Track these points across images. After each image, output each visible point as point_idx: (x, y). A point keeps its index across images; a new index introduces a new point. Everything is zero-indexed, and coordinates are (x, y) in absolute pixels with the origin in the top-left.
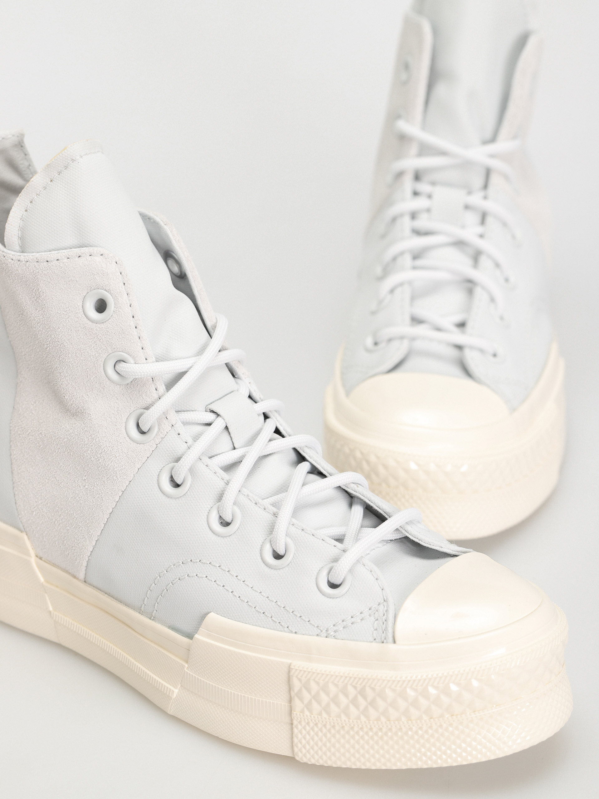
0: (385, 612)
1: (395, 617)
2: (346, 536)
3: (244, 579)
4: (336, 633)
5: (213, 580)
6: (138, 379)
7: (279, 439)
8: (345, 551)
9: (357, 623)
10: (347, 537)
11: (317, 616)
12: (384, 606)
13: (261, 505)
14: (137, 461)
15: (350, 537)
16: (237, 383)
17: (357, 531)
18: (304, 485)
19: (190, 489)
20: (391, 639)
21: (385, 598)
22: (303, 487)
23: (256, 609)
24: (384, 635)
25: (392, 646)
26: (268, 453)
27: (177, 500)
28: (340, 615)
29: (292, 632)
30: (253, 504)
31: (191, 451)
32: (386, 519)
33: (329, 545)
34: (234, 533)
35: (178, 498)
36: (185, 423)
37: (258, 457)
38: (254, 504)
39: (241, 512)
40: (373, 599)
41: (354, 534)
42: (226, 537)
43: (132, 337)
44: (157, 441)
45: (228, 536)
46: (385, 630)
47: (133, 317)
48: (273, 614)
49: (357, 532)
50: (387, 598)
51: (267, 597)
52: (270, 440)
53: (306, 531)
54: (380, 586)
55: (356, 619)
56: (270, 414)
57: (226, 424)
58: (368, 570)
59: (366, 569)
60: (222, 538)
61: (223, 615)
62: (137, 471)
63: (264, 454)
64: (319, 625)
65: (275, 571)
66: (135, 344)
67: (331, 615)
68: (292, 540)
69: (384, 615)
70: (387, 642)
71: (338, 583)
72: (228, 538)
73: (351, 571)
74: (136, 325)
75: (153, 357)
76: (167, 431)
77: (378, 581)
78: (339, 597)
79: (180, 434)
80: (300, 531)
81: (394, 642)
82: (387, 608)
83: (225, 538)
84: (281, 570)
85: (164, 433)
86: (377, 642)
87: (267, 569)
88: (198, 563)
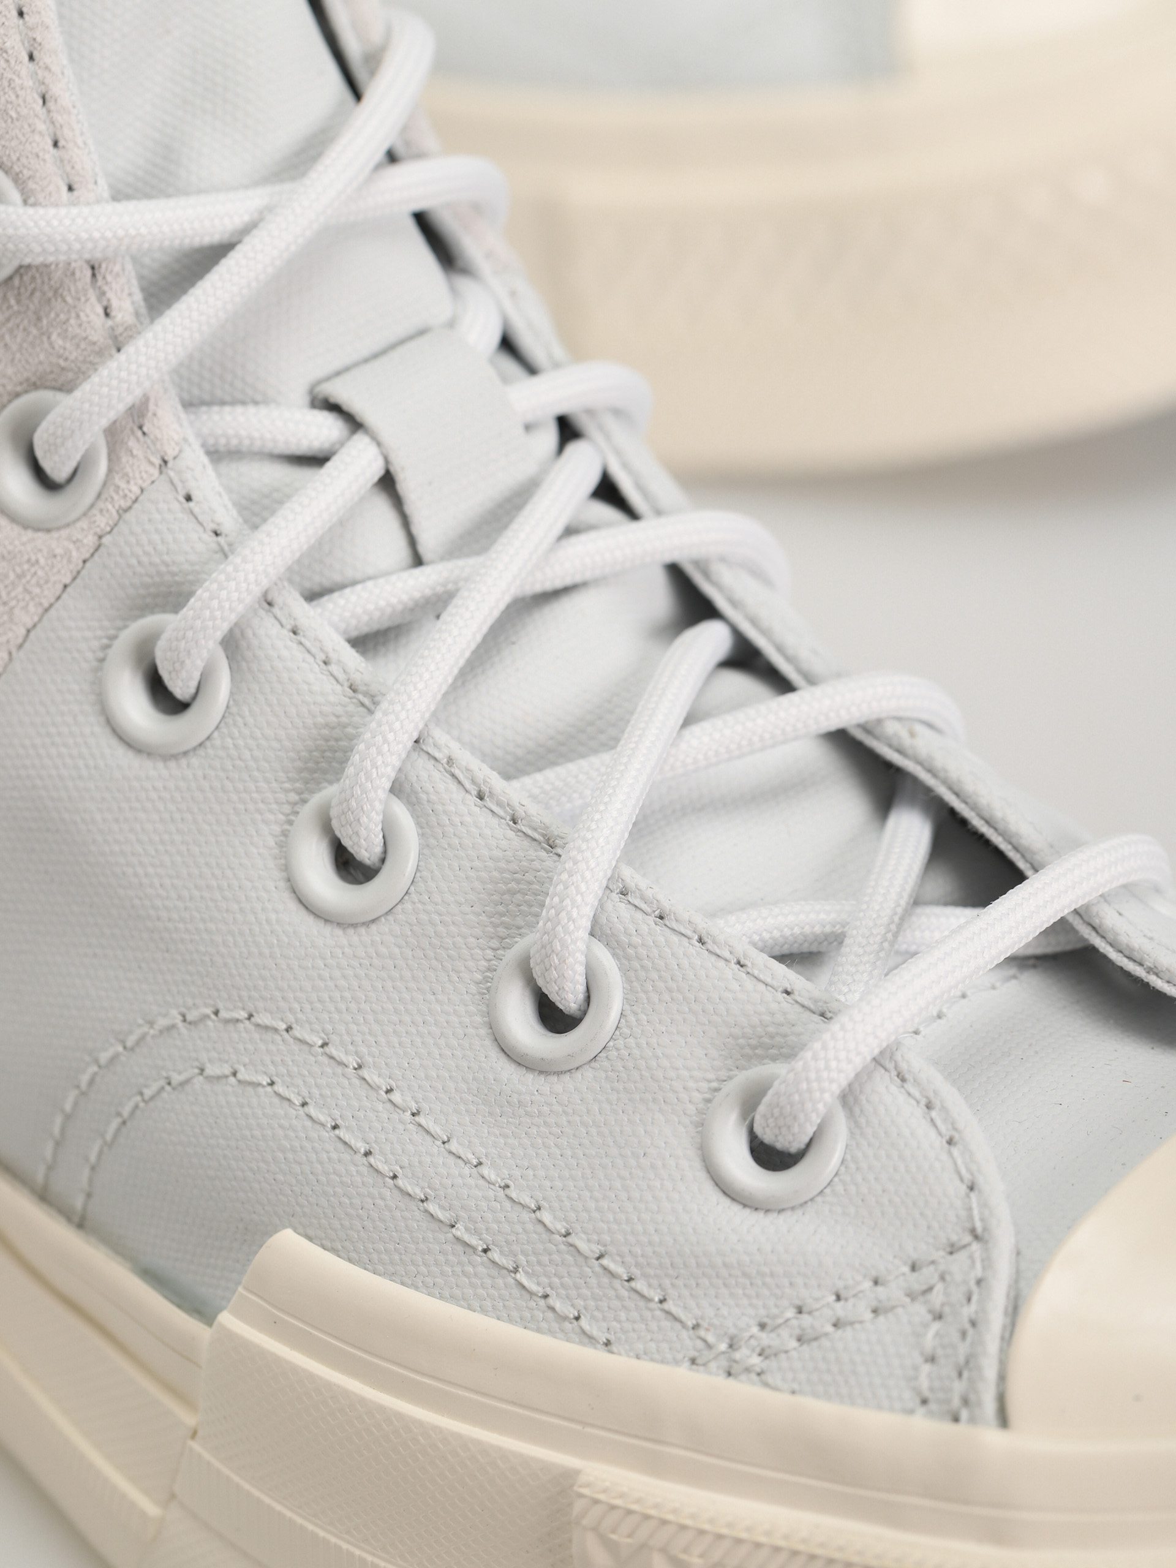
0: (972, 1284)
1: (1015, 1310)
2: (847, 941)
3: (417, 1102)
4: (767, 1362)
5: (297, 1101)
6: (34, 270)
7: (609, 525)
8: (829, 1015)
9: (858, 1326)
10: (848, 950)
11: (697, 1284)
12: (973, 1262)
13: (499, 804)
14: (20, 597)
15: (861, 951)
16: (454, 291)
17: (893, 922)
18: (689, 720)
19: (222, 725)
20: (989, 1407)
21: (979, 1226)
22: (687, 733)
23: (458, 1234)
24: (958, 1387)
25: (992, 1437)
26: (558, 584)
27: (172, 764)
28: (791, 1284)
29: (589, 1338)
30: (468, 796)
31: (230, 569)
32: (1019, 877)
33: (762, 987)
34: (387, 913)
35: (175, 757)
36: (218, 454)
37: (507, 599)
38: (472, 799)
39: (422, 828)
40: (929, 1227)
41: (878, 939)
42: (354, 926)
43: (13, 97)
44: (102, 522)
45: (364, 924)
46: (966, 1368)
47: (21, 14)
48: (522, 1259)
49: (893, 927)
50: (985, 1229)
51: (503, 1184)
52: (570, 531)
53: (674, 925)
54: (963, 1171)
55: (854, 1305)
56: (584, 422)
57: (387, 461)
58: (918, 1102)
59: (909, 1094)
60: (339, 932)
61: (328, 1244)
62: (20, 640)
63: (538, 588)
64: (700, 1321)
65: (542, 1077)
66: (26, 126)
67: (751, 1284)
68: (614, 955)
69: (969, 1300)
70: (972, 1420)
71: (795, 1147)
72: (363, 930)
73: (849, 1098)
74: (32, 49)
75: (102, 182)
76: (144, 485)
77: (956, 1151)
78: (793, 1208)
79: (193, 497)
80: (651, 920)
81: (1003, 1419)
82: (984, 1268)
83: (351, 931)
84: (566, 1077)
85: (130, 491)
86: (931, 1414)
87: (507, 1071)
88: (241, 1026)
